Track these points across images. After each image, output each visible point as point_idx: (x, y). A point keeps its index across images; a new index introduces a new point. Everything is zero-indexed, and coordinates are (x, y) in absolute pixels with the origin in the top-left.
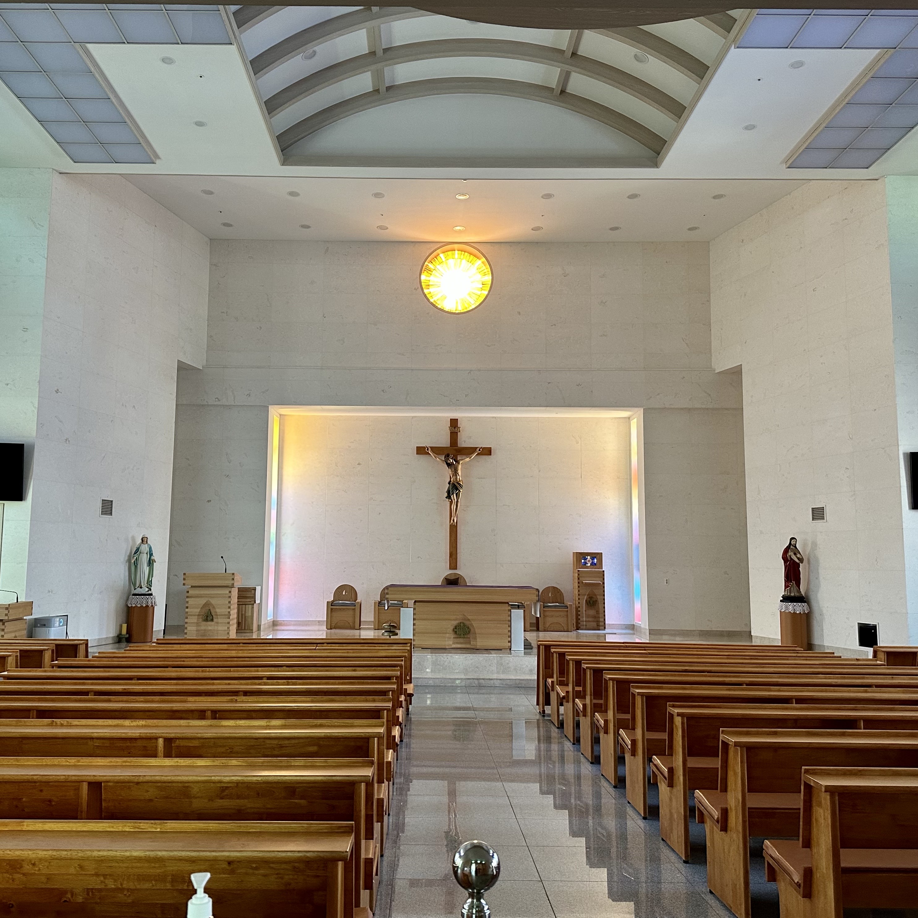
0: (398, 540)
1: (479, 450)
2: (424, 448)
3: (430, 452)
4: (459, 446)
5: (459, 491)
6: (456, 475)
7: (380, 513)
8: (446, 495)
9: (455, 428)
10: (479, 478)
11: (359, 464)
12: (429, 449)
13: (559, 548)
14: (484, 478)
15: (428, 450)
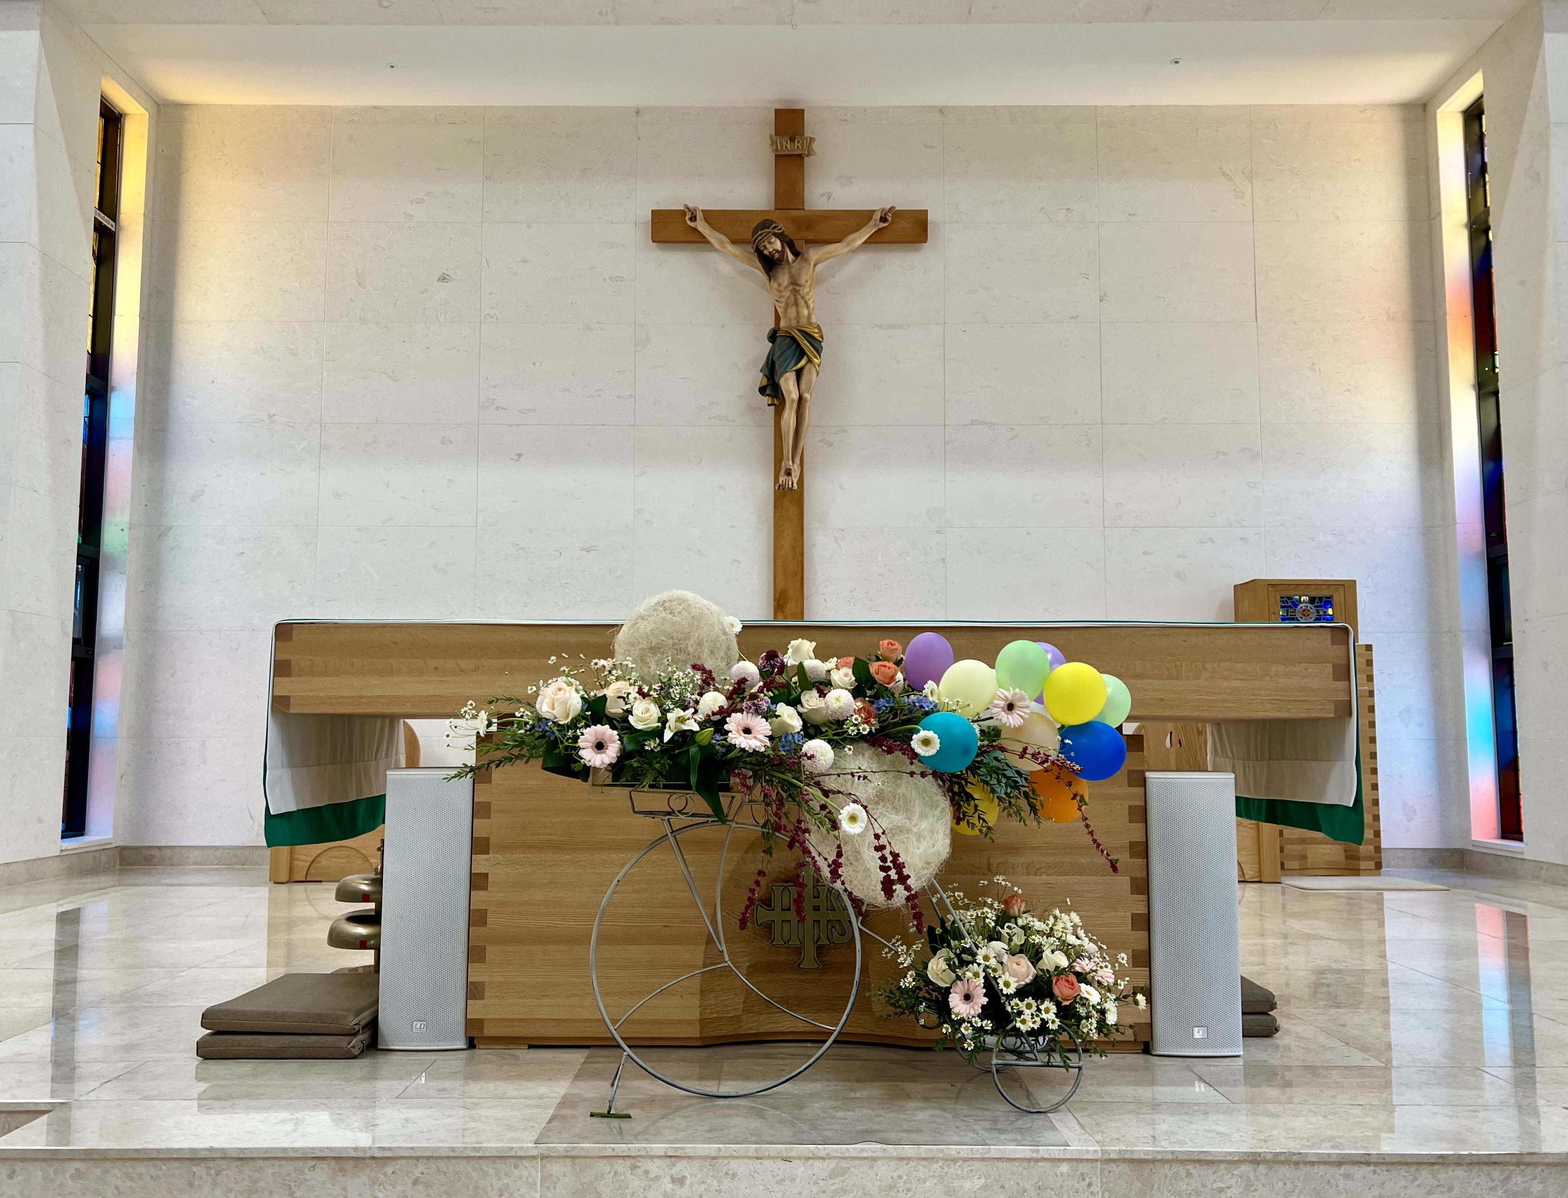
0: (588, 550)
1: (883, 219)
2: (682, 213)
3: (700, 229)
4: (806, 208)
5: (810, 361)
6: (796, 304)
7: (520, 455)
8: (759, 379)
9: (792, 140)
10: (881, 327)
11: (443, 278)
12: (699, 216)
13: (1178, 575)
14: (901, 327)
15: (693, 218)
